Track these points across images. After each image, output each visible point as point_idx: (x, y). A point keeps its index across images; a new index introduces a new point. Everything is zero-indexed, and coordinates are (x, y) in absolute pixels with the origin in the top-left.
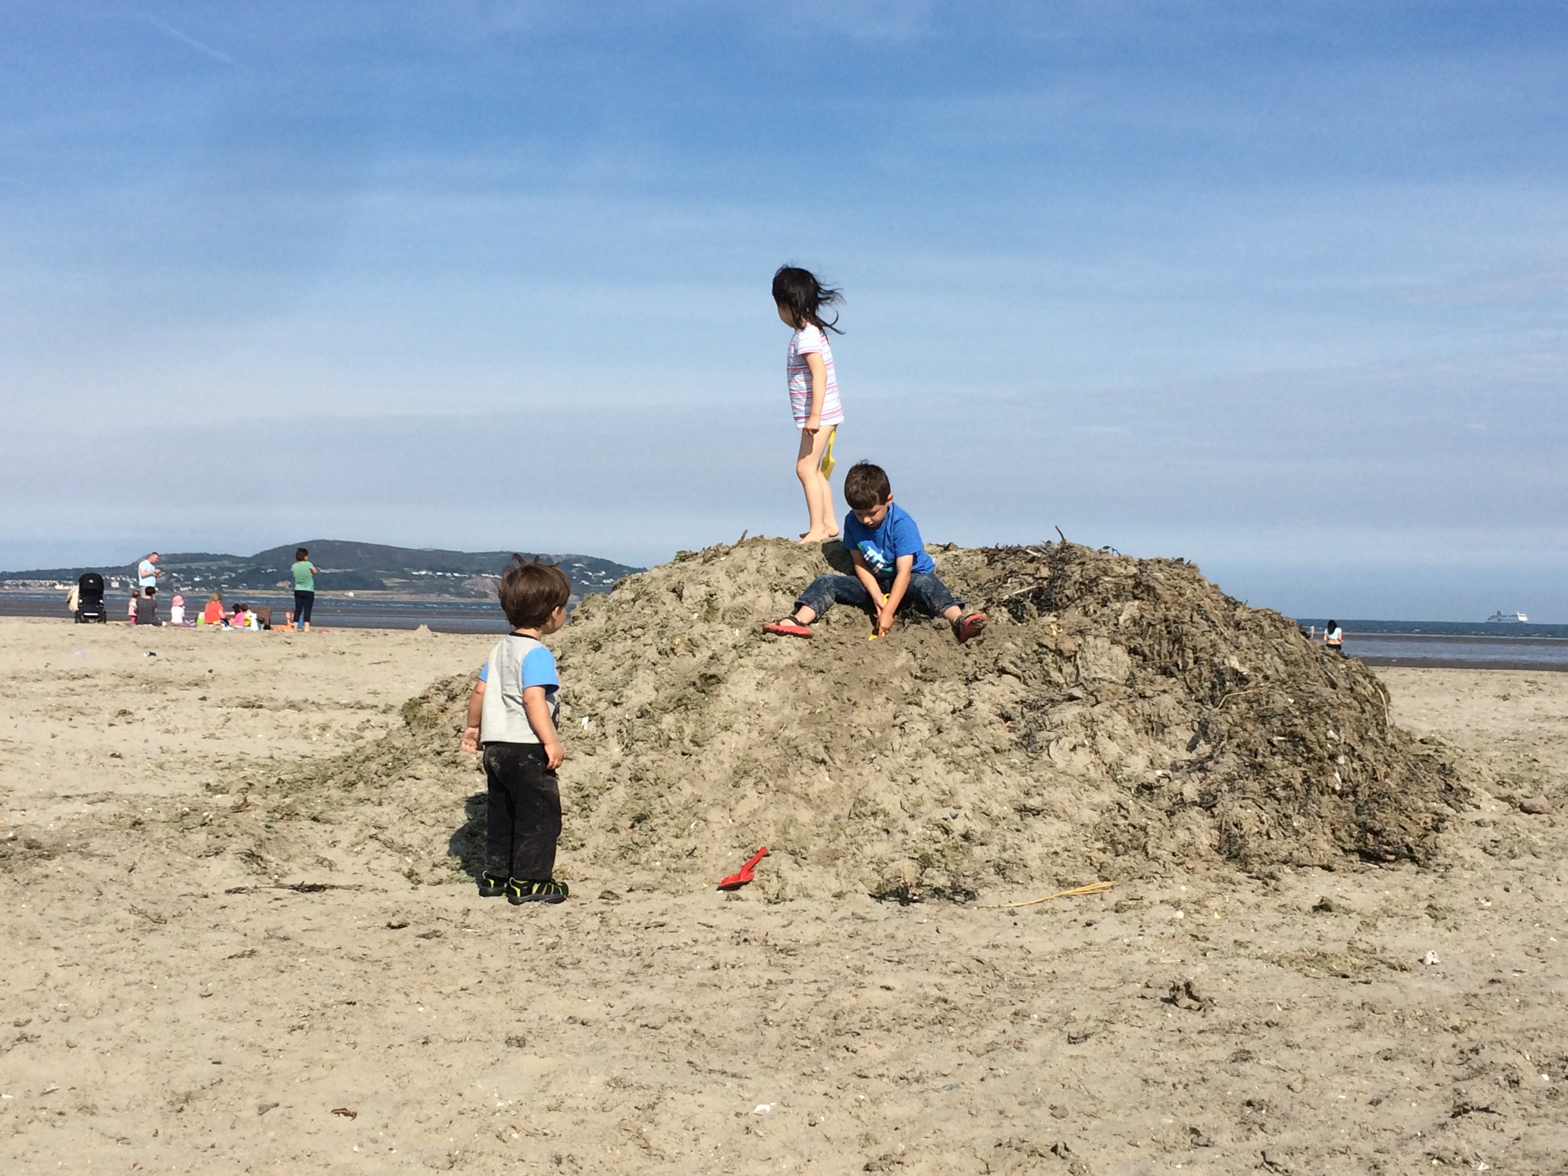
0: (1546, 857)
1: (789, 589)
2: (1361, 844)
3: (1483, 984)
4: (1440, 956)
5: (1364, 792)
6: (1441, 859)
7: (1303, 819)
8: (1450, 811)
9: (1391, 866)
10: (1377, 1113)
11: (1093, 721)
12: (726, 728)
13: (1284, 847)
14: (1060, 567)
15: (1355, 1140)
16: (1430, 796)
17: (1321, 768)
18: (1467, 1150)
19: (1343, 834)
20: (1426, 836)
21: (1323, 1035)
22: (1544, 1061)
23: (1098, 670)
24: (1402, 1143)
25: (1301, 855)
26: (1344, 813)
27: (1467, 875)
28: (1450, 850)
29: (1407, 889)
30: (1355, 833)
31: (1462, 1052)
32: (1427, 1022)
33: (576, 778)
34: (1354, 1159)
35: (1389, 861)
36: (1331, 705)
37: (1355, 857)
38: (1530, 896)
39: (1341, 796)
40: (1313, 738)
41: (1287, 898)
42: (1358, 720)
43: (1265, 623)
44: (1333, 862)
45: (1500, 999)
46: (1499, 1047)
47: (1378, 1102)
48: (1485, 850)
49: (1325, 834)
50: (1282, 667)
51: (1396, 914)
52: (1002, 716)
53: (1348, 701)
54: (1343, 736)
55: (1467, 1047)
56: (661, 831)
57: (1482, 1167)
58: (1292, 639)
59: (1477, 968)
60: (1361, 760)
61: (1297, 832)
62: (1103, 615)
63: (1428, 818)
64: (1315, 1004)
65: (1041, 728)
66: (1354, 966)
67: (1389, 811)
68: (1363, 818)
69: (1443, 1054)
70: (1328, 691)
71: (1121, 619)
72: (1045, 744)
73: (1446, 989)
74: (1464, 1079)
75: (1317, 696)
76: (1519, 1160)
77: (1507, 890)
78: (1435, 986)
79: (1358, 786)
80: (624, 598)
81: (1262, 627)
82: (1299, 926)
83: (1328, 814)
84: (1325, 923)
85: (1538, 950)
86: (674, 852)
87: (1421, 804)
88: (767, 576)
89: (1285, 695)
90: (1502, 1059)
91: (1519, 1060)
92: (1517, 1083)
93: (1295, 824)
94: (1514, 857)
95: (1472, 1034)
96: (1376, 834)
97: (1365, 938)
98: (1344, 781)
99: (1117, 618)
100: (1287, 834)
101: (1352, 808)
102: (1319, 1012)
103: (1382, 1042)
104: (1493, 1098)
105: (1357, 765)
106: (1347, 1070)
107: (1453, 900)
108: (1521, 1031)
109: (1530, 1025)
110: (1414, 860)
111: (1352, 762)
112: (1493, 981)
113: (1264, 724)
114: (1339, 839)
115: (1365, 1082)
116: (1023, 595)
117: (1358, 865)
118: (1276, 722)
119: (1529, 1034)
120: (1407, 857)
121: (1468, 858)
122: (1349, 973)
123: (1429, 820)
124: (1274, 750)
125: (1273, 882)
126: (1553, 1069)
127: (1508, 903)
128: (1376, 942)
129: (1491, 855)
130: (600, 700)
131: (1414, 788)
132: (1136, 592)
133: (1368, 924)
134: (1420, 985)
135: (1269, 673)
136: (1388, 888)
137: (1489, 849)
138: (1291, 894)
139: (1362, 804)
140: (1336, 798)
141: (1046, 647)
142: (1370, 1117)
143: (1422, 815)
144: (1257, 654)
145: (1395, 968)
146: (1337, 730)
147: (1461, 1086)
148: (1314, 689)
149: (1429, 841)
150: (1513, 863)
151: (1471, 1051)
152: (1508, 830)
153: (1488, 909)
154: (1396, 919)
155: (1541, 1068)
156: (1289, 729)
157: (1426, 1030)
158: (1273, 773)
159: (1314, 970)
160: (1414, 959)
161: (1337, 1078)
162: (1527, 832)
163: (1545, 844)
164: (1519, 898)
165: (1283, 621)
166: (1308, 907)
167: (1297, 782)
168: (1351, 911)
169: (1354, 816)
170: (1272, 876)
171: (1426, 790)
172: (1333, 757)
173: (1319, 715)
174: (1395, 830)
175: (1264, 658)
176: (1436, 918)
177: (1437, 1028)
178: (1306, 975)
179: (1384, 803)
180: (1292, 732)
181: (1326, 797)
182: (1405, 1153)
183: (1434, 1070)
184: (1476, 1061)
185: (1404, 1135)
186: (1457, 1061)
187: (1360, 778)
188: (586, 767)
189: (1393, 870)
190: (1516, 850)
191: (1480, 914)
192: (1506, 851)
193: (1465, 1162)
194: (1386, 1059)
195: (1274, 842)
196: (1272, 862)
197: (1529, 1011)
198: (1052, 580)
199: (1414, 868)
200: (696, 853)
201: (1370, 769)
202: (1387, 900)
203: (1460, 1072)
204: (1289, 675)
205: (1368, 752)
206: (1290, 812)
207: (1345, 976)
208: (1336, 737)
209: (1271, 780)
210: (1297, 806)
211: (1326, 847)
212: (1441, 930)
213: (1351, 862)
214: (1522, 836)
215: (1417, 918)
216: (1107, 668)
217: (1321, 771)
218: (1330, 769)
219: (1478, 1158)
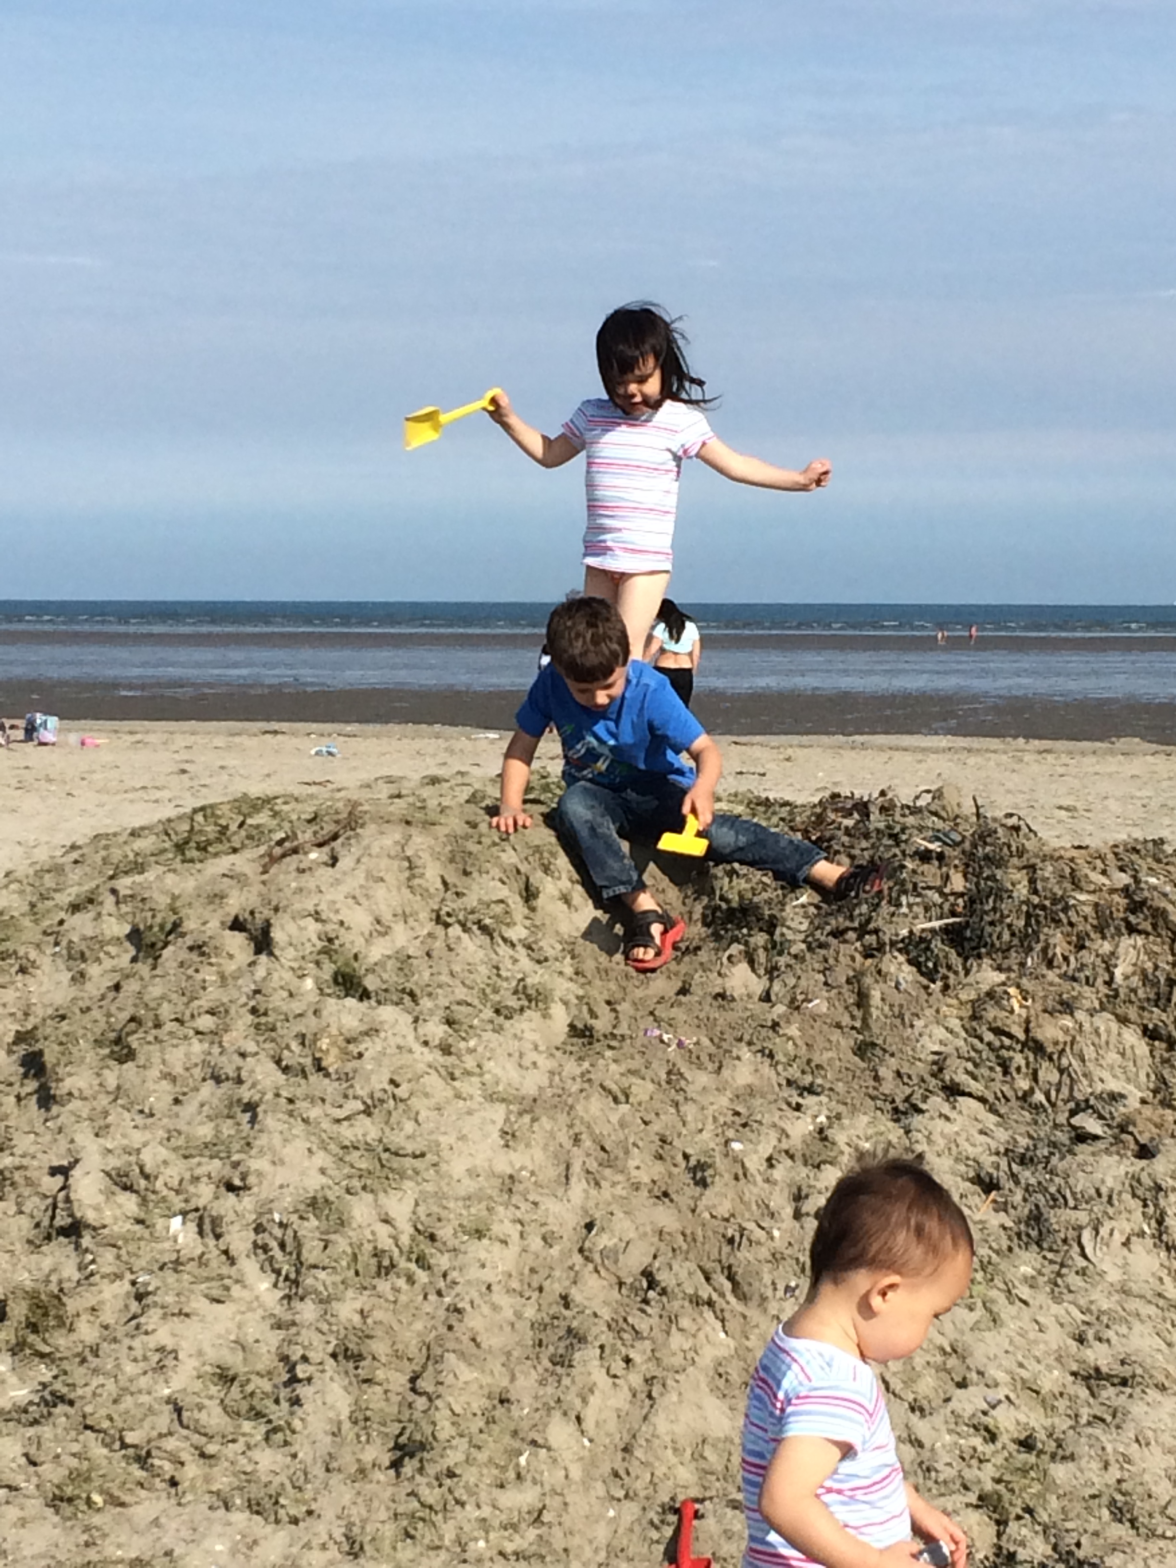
14: (986, 873)
23: (1105, 1075)
52: (977, 1180)
62: (1082, 968)
65: (1057, 1200)
71: (1118, 973)
72: (1071, 1234)
99: (1109, 969)
116: (933, 931)
132: (1132, 919)
198: (973, 900)
216: (1118, 1072)
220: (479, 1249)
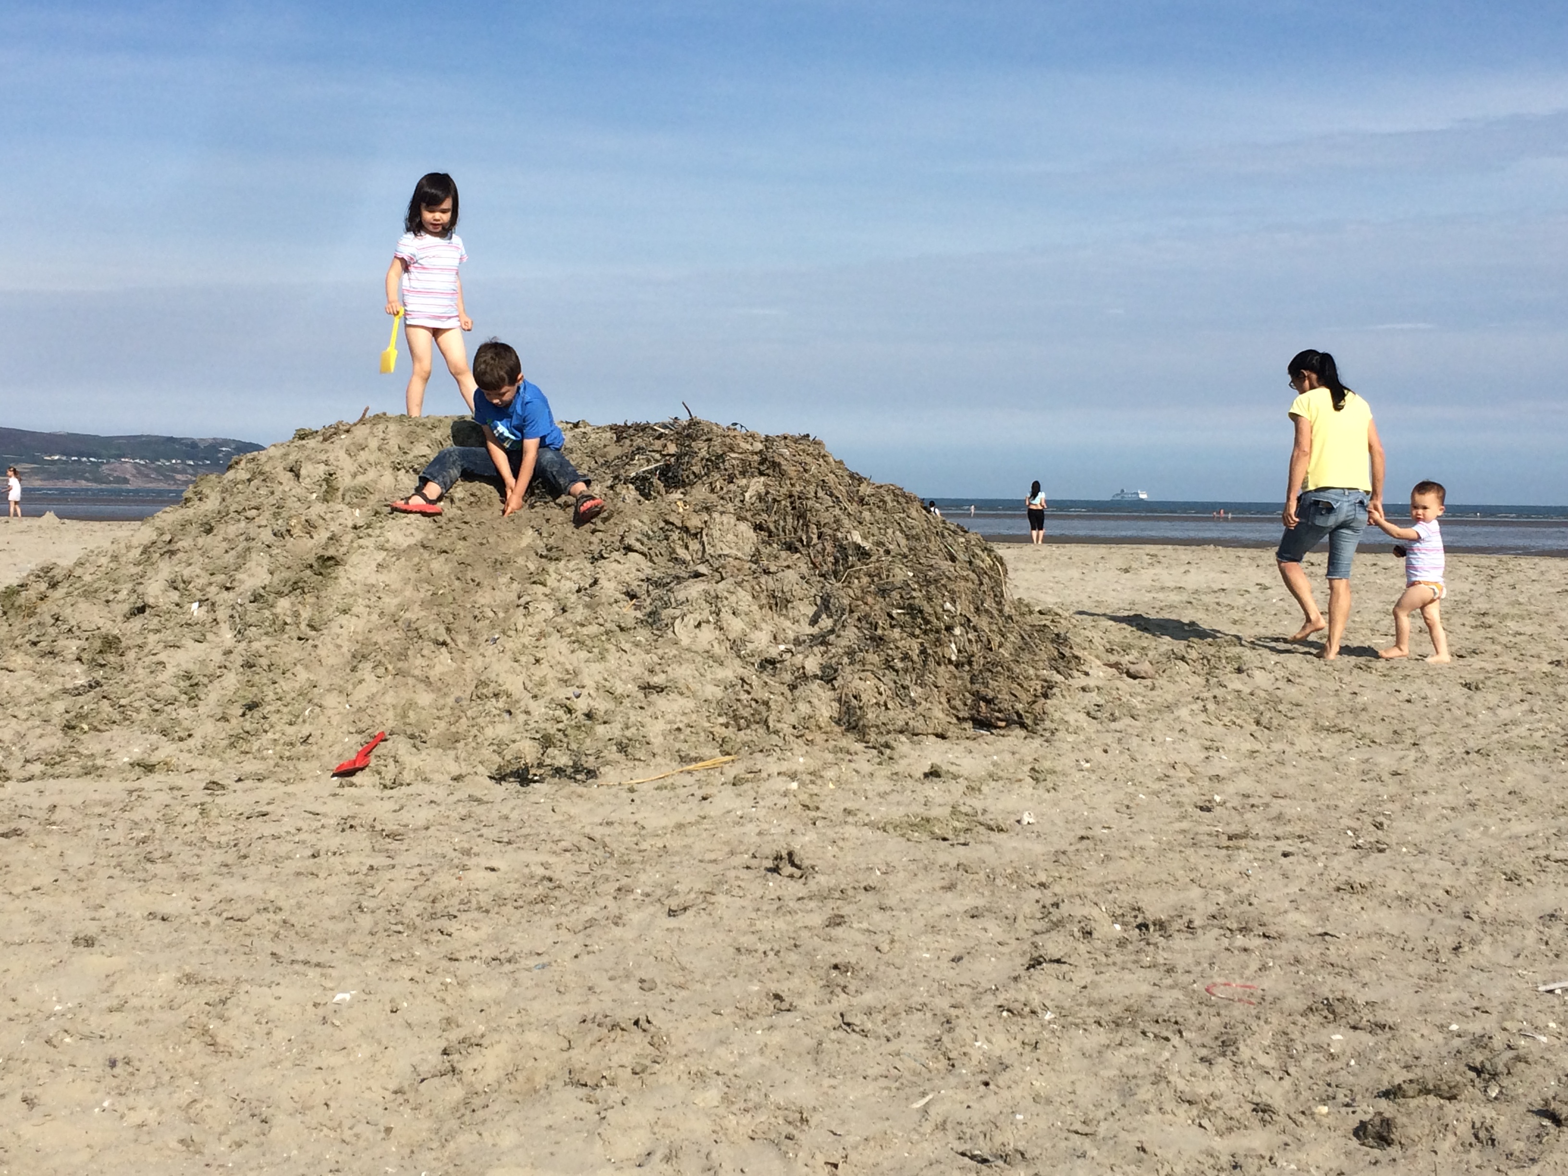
0: (1143, 719)
1: (412, 467)
2: (974, 712)
3: (1073, 841)
4: (1037, 816)
5: (979, 662)
6: (1047, 724)
7: (919, 690)
8: (1058, 678)
9: (1002, 732)
10: (957, 970)
11: (717, 597)
12: (345, 612)
13: (900, 717)
14: (687, 443)
15: (933, 996)
16: (1041, 664)
17: (938, 640)
18: (1036, 1000)
19: (957, 703)
20: (1034, 702)
21: (916, 897)
22: (1119, 912)
23: (724, 547)
24: (976, 998)
25: (916, 724)
26: (959, 682)
27: (1071, 738)
28: (1057, 716)
29: (1013, 753)
30: (969, 702)
31: (1044, 907)
32: (1015, 879)
33: (184, 667)
34: (929, 1015)
35: (1000, 728)
36: (949, 578)
37: (968, 725)
38: (1126, 756)
39: (957, 666)
40: (930, 610)
41: (901, 766)
42: (974, 592)
43: (888, 498)
44: (948, 730)
45: (1086, 855)
46: (1078, 901)
47: (960, 959)
48: (1088, 714)
49: (940, 703)
50: (903, 542)
51: (1000, 778)
52: (627, 594)
53: (965, 574)
54: (959, 608)
55: (1048, 902)
56: (274, 718)
57: (1049, 1016)
58: (914, 514)
59: (1069, 826)
60: (976, 631)
61: (913, 702)
62: (729, 491)
63: (1038, 685)
64: (913, 867)
65: (666, 605)
66: (955, 829)
67: (1001, 679)
68: (976, 687)
69: (1027, 910)
70: (946, 565)
71: (747, 495)
72: (670, 621)
73: (1038, 848)
74: (1043, 933)
75: (935, 569)
76: (1084, 1008)
77: (1106, 751)
78: (1028, 845)
79: (973, 656)
80: (239, 478)
81: (885, 502)
82: (909, 793)
83: (944, 684)
84: (934, 790)
85: (1128, 807)
86: (288, 739)
87: (1031, 672)
88: (389, 454)
89: (905, 569)
90: (1079, 911)
91: (1095, 912)
92: (1090, 933)
93: (912, 694)
94: (1114, 720)
95: (1057, 889)
96: (988, 702)
97: (969, 801)
98: (959, 651)
99: (742, 494)
100: (904, 704)
101: (967, 677)
102: (915, 875)
103: (971, 901)
104: (1066, 950)
105: (972, 636)
106: (933, 929)
107: (1056, 763)
108: (1102, 884)
109: (1111, 878)
110: (1023, 726)
111: (967, 633)
112: (1082, 838)
113: (884, 598)
114: (954, 708)
115: (950, 940)
116: (651, 472)
117: (971, 732)
118: (895, 595)
119: (1109, 887)
120: (1015, 722)
121: (1072, 722)
122: (950, 836)
123: (1039, 688)
124: (894, 622)
125: (888, 751)
126: (1126, 919)
127: (1105, 764)
128: (978, 805)
129: (1094, 718)
130: (211, 584)
131: (1026, 656)
132: (762, 468)
133: (973, 789)
134: (1014, 845)
135: (891, 547)
136: (996, 753)
137: (1093, 713)
138: (903, 762)
139: (976, 673)
140: (952, 668)
141: (673, 524)
142: (950, 974)
143: (1032, 683)
144: (880, 529)
145: (992, 830)
146: (953, 602)
147: (1038, 940)
148: (933, 562)
149: (1037, 707)
150: (1114, 725)
151: (1053, 905)
152: (1111, 694)
153: (1087, 770)
154: (1001, 783)
155: (1115, 918)
156: (907, 602)
157: (1014, 887)
158: (892, 646)
159: (916, 834)
160: (1012, 819)
161: (923, 938)
162: (1128, 696)
163: (1144, 706)
164: (1117, 759)
165: (904, 495)
166: (919, 774)
167: (915, 654)
168: (959, 777)
169: (969, 685)
170: (887, 746)
171: (1036, 658)
172: (949, 629)
173: (937, 587)
174: (1007, 697)
175: (886, 533)
176: (1037, 780)
177: (1025, 885)
178: (908, 840)
179: (997, 672)
180: (910, 605)
181: (943, 667)
182: (978, 1007)
183: (1016, 925)
184: (1056, 915)
185: (980, 989)
186: (1040, 916)
187: (975, 648)
188: (195, 654)
189: (1003, 736)
190: (1117, 714)
191: (1078, 775)
192: (1107, 715)
193: (1033, 1012)
194: (973, 917)
195: (891, 713)
196: (889, 732)
197: (1112, 866)
198: (678, 457)
199: (1023, 733)
200: (311, 740)
201: (984, 639)
202: (995, 764)
203: (1039, 926)
204: (910, 549)
205: (983, 622)
206: (907, 683)
207: (945, 839)
208: (953, 609)
209: (890, 652)
210: (914, 676)
211: (941, 715)
212: (1041, 791)
213: (965, 729)
214: (1124, 699)
215: (1020, 780)
216: (733, 545)
217: (938, 642)
218: (946, 639)
219: (1045, 1008)
220: (343, 619)
